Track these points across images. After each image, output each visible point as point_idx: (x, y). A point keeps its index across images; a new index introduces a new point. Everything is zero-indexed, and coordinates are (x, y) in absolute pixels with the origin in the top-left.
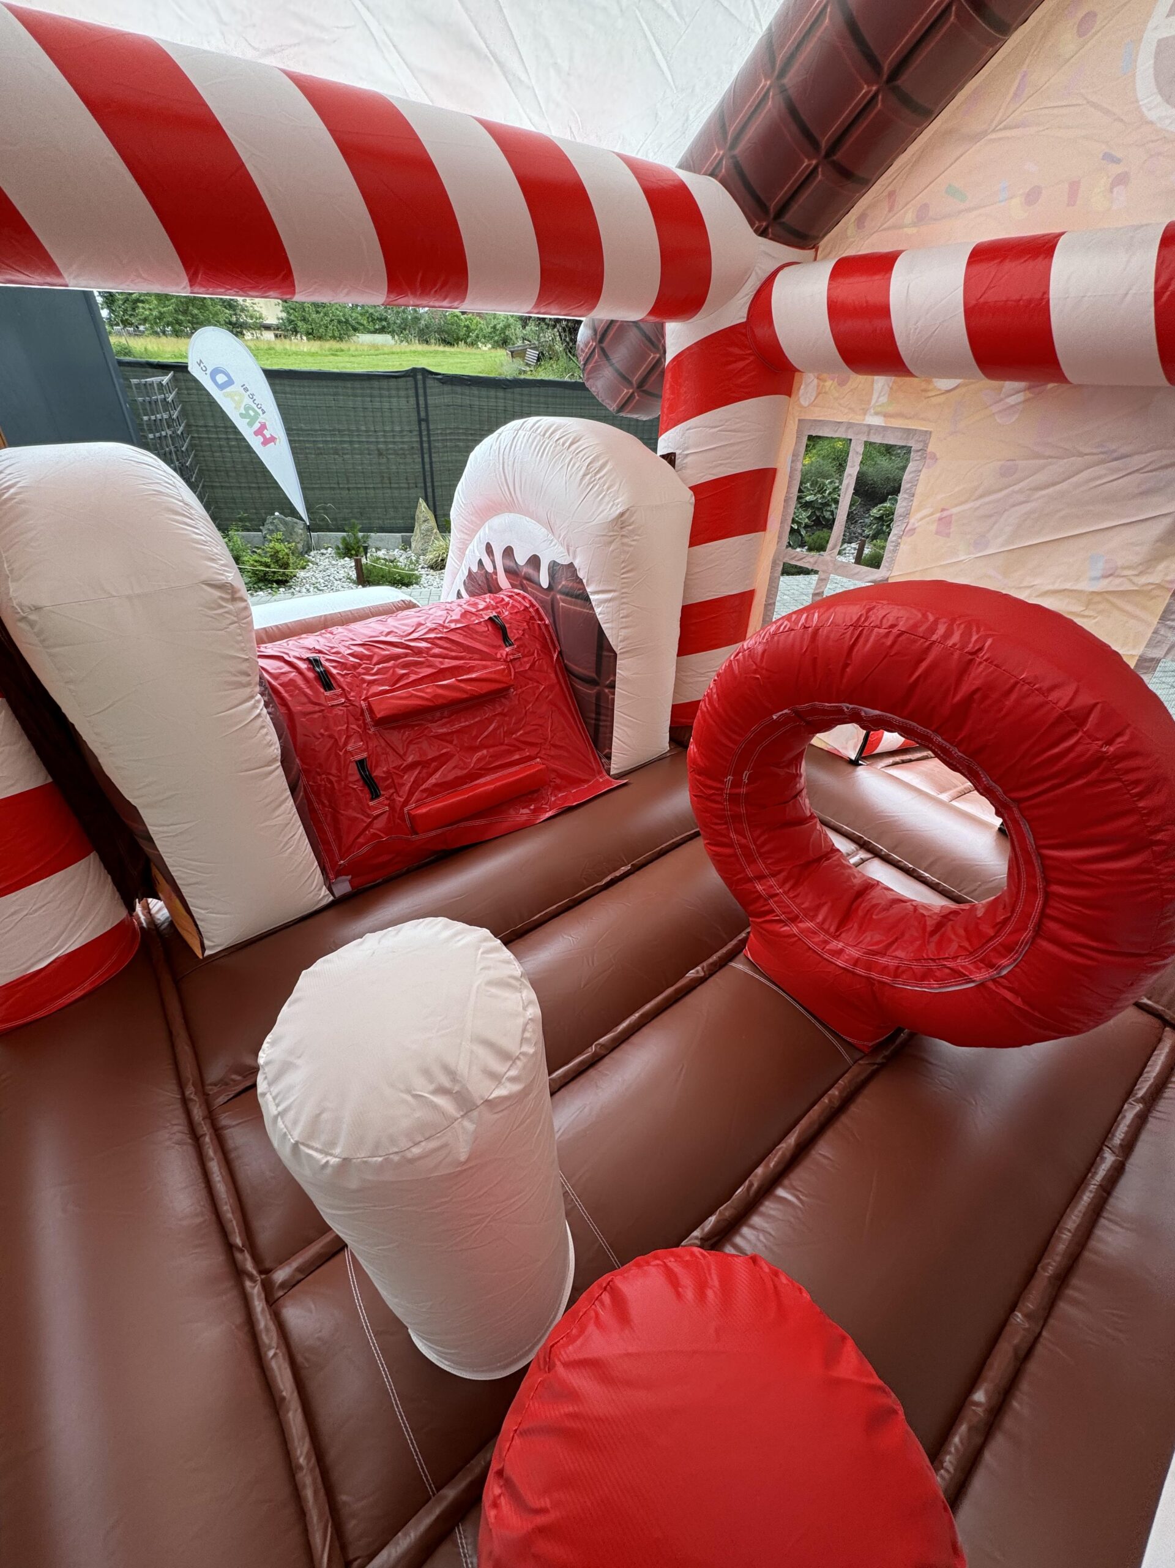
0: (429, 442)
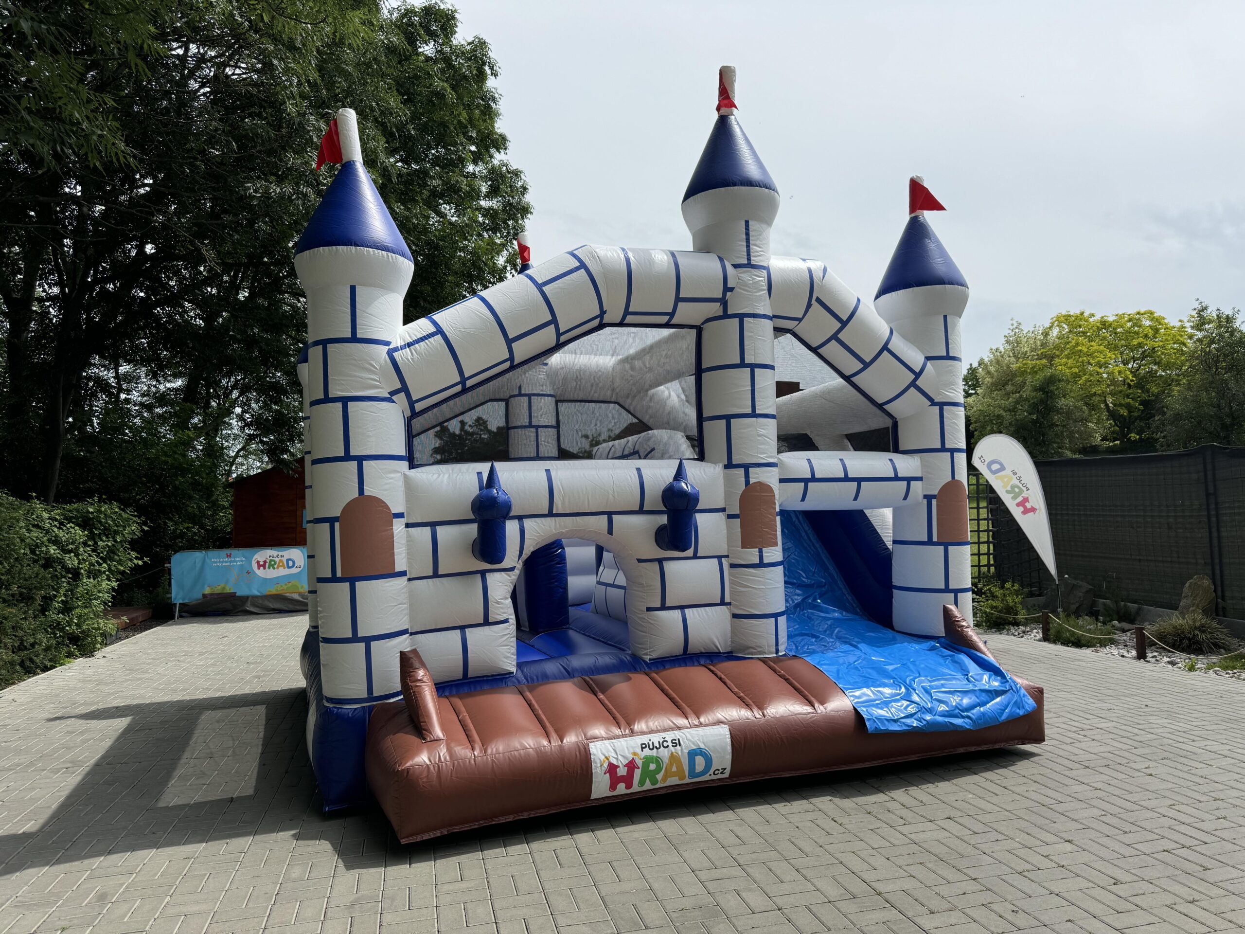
0: (1217, 516)
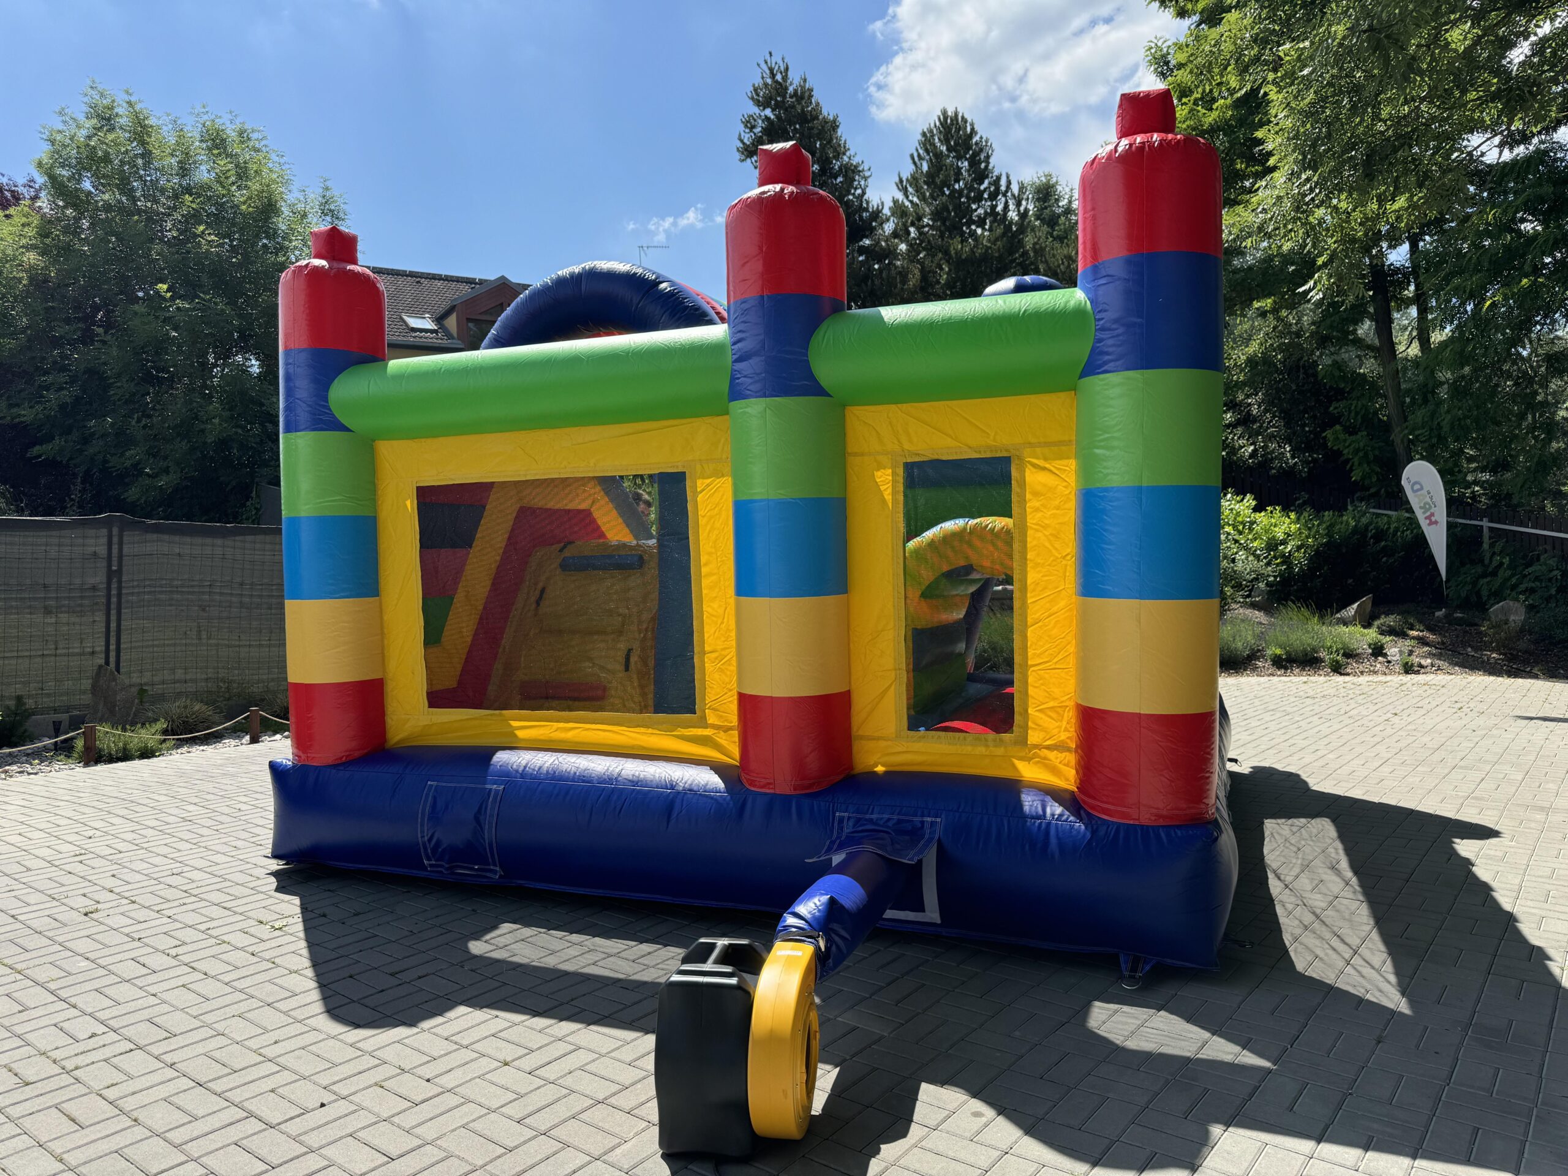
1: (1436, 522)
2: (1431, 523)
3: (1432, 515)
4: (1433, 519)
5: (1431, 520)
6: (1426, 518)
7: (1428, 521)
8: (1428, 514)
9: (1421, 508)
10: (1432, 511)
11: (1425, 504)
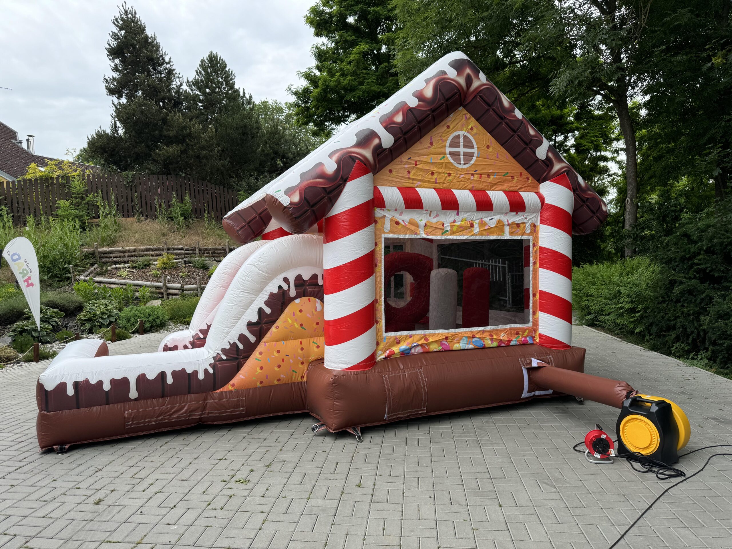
1: (32, 285)
2: (29, 285)
3: (29, 278)
4: (30, 282)
5: (28, 283)
6: (25, 281)
7: (26, 284)
8: (26, 278)
9: (20, 273)
10: (29, 275)
11: (23, 270)
